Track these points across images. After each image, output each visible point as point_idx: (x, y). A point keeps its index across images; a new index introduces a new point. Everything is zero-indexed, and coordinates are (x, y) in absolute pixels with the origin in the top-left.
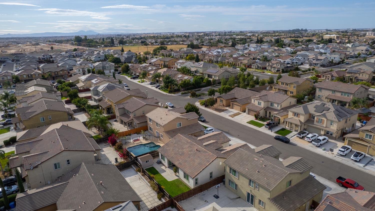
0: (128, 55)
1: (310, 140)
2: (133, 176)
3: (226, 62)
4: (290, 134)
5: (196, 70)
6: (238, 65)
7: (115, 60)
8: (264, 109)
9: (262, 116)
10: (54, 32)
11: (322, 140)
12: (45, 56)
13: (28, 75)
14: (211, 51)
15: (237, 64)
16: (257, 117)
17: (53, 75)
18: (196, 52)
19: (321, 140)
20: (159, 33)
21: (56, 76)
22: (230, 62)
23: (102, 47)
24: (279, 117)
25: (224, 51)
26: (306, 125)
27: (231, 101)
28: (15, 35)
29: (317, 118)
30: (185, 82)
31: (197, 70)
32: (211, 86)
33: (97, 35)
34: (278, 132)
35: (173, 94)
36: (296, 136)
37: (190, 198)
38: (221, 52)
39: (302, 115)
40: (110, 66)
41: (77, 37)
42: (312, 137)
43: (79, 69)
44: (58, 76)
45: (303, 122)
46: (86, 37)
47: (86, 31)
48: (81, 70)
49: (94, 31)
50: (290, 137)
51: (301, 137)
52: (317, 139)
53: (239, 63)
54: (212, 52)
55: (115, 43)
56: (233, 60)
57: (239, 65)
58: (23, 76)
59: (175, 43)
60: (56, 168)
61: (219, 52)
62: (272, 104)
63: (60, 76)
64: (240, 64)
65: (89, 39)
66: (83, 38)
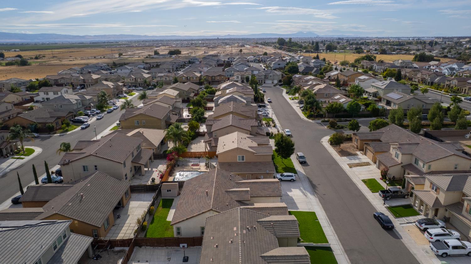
0: (315, 64)
1: (432, 238)
2: (146, 202)
3: (446, 85)
4: (410, 217)
5: (375, 92)
6: (464, 91)
7: (291, 69)
8: (402, 166)
9: (396, 177)
10: (271, 33)
11: (451, 248)
12: (230, 59)
13: (187, 77)
14: (440, 67)
15: (463, 89)
16: (384, 176)
17: (210, 79)
18: (417, 67)
19: (449, 246)
20: (396, 38)
21: (213, 81)
22: (451, 86)
23: (303, 52)
24: (413, 185)
25: (463, 68)
26: (447, 212)
27: (365, 144)
28: (234, 36)
29: (468, 204)
30: (332, 105)
31: (377, 92)
32: (376, 118)
33: (315, 37)
34: (392, 208)
35: (312, 120)
36: (414, 224)
37: (159, 247)
38: (458, 69)
39: (443, 190)
40: (274, 75)
41: (281, 39)
42: (436, 235)
43: (238, 75)
44: (215, 81)
45: (443, 204)
46: (290, 39)
47: (305, 32)
48: (240, 77)
49: (315, 33)
50: (405, 222)
51: (422, 228)
52: (445, 242)
53: (466, 88)
54: (442, 68)
55: (320, 48)
56: (457, 82)
57: (467, 92)
58: (182, 78)
59: (404, 52)
60: (85, 170)
61: (452, 69)
62: (416, 161)
63: (217, 81)
64: (468, 90)
65: (293, 42)
66: (287, 40)
